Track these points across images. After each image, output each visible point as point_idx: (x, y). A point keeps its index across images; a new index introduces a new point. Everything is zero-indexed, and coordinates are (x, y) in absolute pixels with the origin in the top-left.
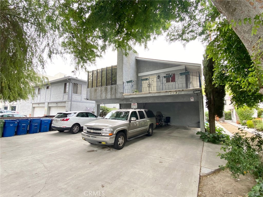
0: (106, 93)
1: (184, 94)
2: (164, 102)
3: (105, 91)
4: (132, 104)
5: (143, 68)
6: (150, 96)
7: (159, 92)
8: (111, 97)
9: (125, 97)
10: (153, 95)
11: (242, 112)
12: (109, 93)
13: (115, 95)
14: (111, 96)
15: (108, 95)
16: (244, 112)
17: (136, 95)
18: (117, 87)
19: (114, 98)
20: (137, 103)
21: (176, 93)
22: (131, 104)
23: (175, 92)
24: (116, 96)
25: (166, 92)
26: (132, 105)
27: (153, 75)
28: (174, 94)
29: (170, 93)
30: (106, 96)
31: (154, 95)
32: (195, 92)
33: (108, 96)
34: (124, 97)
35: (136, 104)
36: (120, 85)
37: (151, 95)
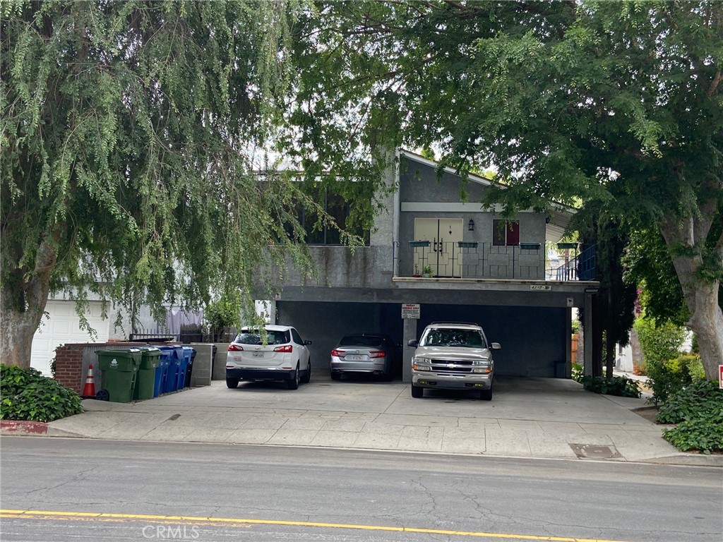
0: (326, 269)
1: (564, 292)
2: (502, 305)
3: (324, 262)
4: (404, 306)
5: (418, 187)
6: (479, 289)
7: (506, 282)
8: (348, 282)
9: (400, 288)
10: (488, 287)
11: (653, 336)
12: (339, 269)
13: (365, 278)
14: (348, 278)
15: (333, 275)
16: (659, 336)
17: (436, 284)
18: (370, 252)
19: (360, 285)
20: (421, 305)
21: (547, 288)
22: (401, 304)
23: (544, 287)
24: (369, 281)
25: (522, 282)
26: (403, 310)
27: (452, 215)
28: (542, 289)
29: (532, 286)
30: (325, 277)
31: (490, 288)
32: (587, 291)
33: (336, 278)
34: (398, 286)
35: (418, 306)
36: (382, 247)
37: (484, 288)
